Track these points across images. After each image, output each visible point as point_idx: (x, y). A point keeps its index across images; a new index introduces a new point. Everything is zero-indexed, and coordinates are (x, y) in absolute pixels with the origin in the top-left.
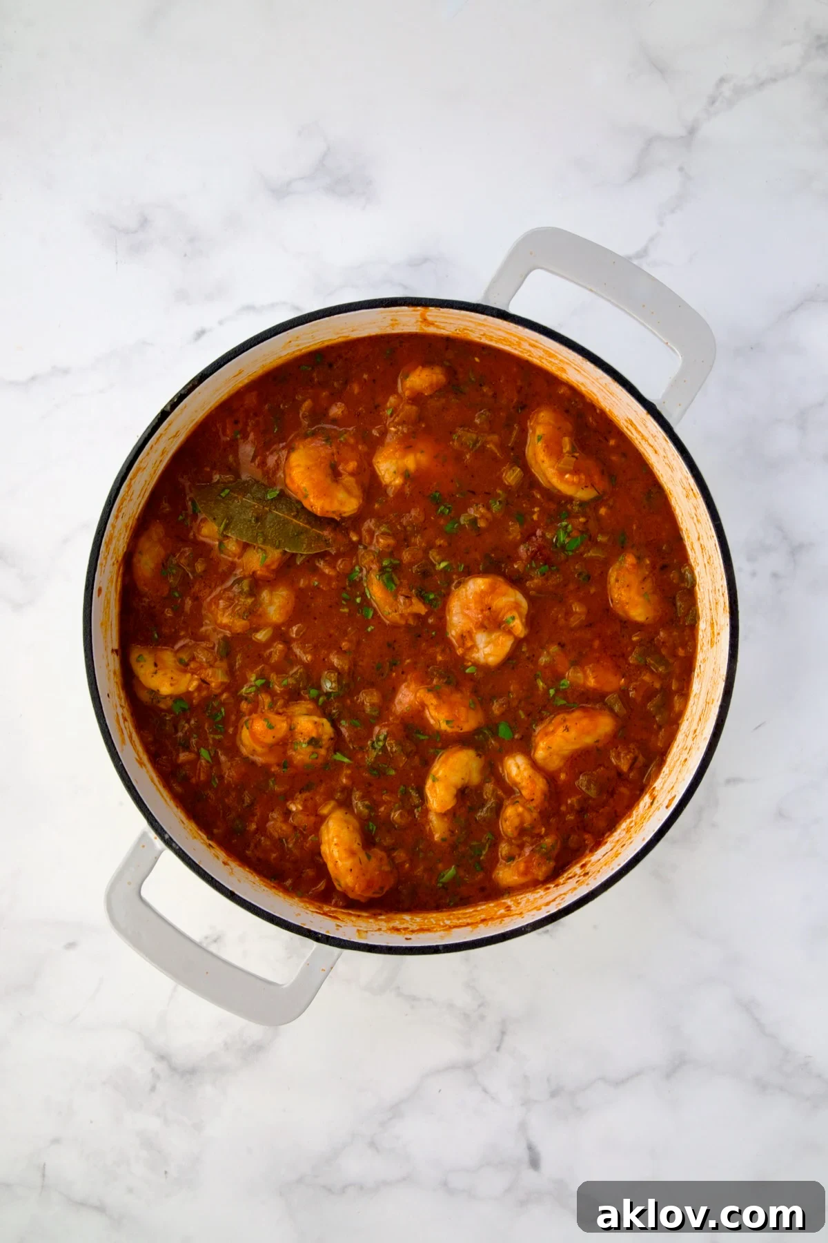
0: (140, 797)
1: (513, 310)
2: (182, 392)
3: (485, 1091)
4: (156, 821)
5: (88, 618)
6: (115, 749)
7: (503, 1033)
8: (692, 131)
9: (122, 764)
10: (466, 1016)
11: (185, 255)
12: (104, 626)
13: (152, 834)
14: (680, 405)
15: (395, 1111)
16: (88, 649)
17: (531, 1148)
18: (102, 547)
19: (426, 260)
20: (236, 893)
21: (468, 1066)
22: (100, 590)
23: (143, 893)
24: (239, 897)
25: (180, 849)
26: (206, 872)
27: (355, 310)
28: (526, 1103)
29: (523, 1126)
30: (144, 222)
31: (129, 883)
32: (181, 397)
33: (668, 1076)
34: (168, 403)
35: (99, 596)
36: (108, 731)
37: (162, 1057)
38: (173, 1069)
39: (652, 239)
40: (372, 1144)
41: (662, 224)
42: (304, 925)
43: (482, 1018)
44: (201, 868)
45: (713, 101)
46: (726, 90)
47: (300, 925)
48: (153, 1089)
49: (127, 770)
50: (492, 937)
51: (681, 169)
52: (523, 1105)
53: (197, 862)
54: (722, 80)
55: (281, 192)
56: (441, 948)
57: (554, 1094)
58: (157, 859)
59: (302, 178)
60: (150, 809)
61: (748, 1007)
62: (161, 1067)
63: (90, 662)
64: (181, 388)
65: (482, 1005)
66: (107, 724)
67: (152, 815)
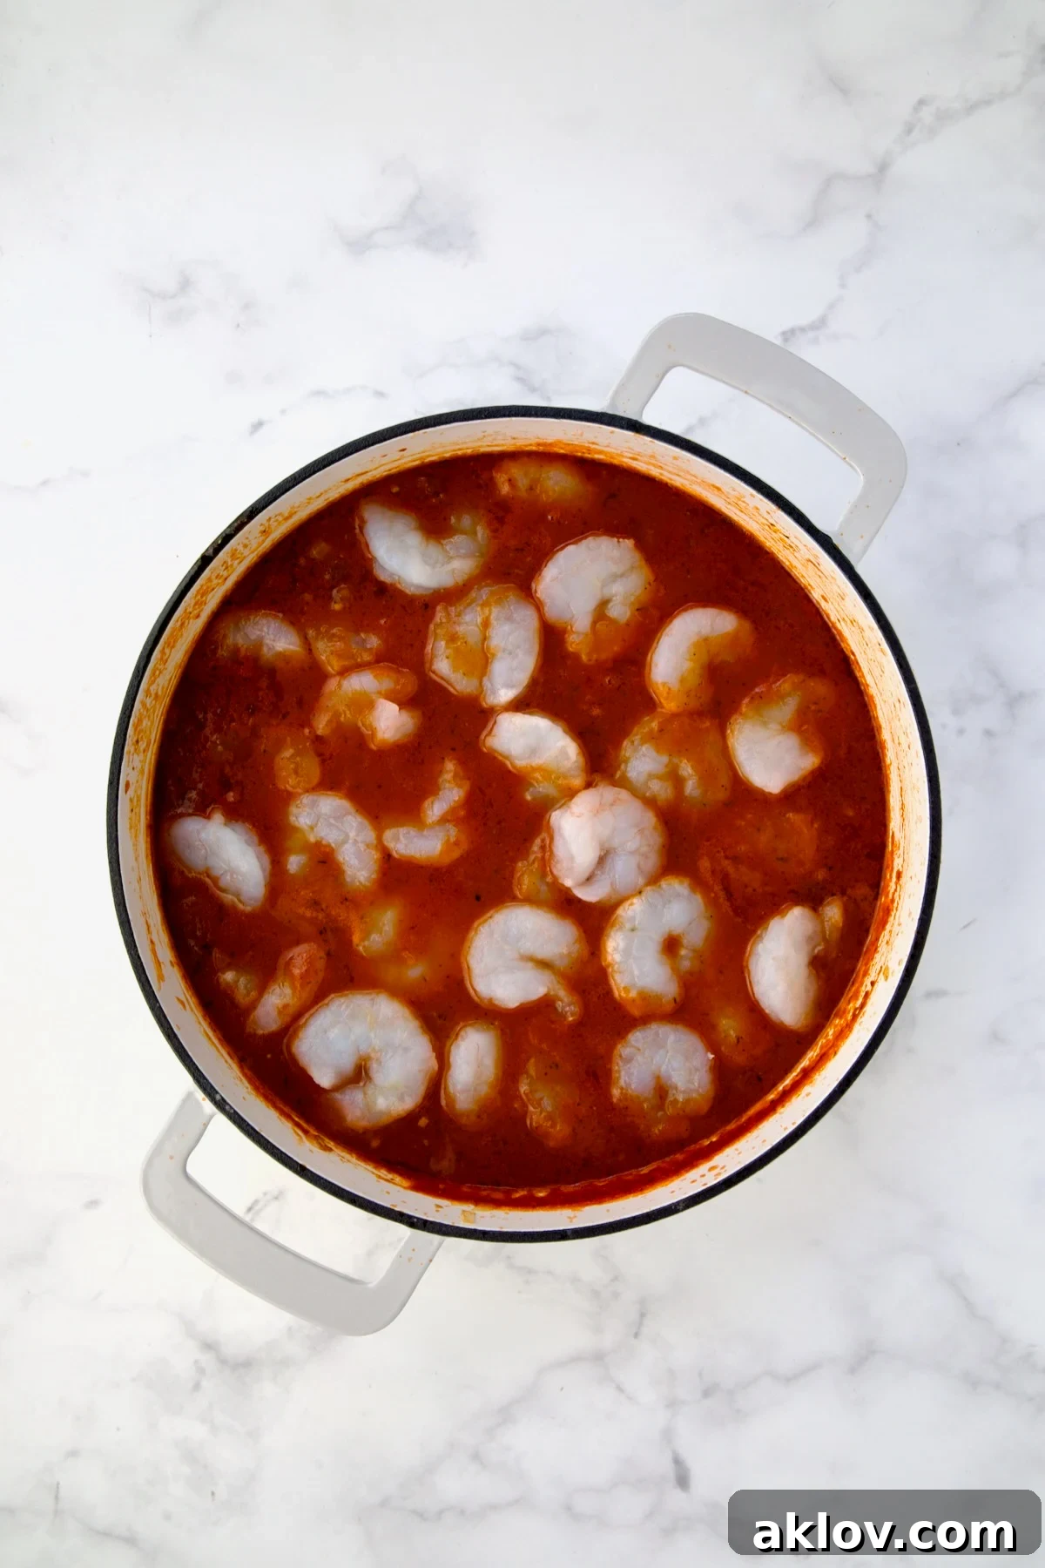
0: (183, 1047)
1: (648, 419)
2: (228, 532)
3: (620, 1389)
4: (205, 1078)
5: (113, 821)
6: (151, 986)
7: (643, 1315)
8: (883, 168)
9: (160, 1007)
10: (596, 1294)
11: (238, 326)
12: (133, 830)
13: (200, 1095)
14: (862, 537)
15: (505, 1414)
16: (114, 860)
17: (678, 1462)
18: (129, 731)
19: (543, 332)
20: (308, 1167)
21: (598, 1357)
22: (127, 785)
23: (189, 1170)
24: (312, 1172)
25: (235, 1112)
26: (268, 1142)
27: (446, 423)
28: (672, 1404)
29: (668, 1435)
30: (185, 284)
31: (171, 1158)
32: (226, 538)
33: (853, 1370)
34: (211, 545)
35: (126, 792)
36: (142, 963)
37: (209, 1346)
38: (223, 1361)
39: (831, 307)
40: (476, 1457)
41: (843, 286)
42: (395, 1206)
43: (616, 1295)
44: (262, 1136)
45: (909, 130)
46: (927, 114)
47: (389, 1206)
48: (197, 1386)
49: (166, 1013)
50: (634, 1218)
51: (869, 216)
52: (667, 1406)
53: (257, 1129)
54: (922, 102)
55: (359, 245)
56: (569, 1233)
57: (707, 1393)
58: (206, 1125)
59: (387, 228)
60: (197, 1063)
61: (954, 1282)
62: (207, 1359)
63: (117, 878)
64: (227, 525)
65: (615, 1279)
66: (141, 955)
67: (199, 1070)
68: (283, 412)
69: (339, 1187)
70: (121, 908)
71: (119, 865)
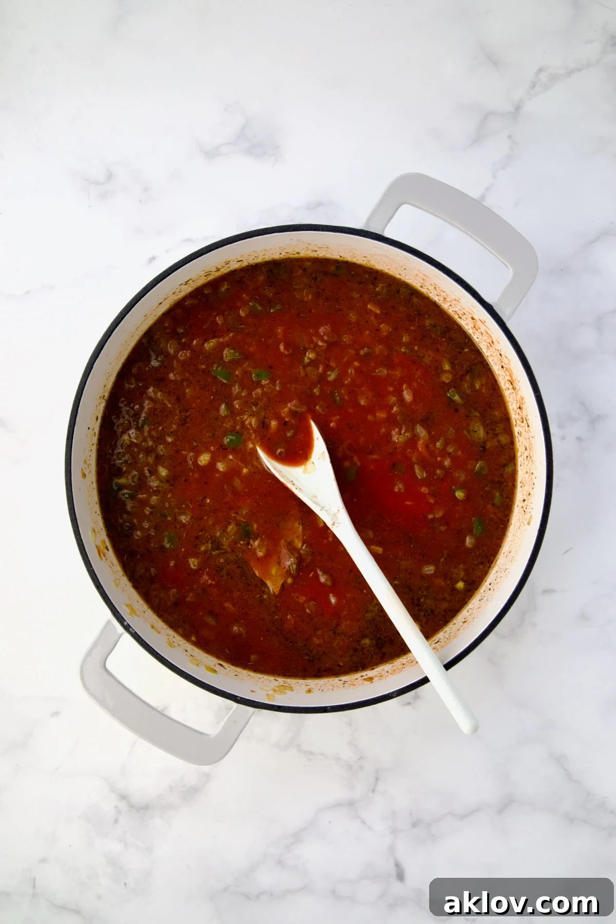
1: (387, 234)
3: (363, 822)
4: (118, 611)
6: (88, 558)
7: (377, 779)
8: (518, 108)
10: (350, 767)
11: (141, 201)
13: (115, 622)
14: (511, 306)
15: (297, 837)
17: (398, 865)
19: (319, 204)
20: (177, 666)
21: (351, 804)
23: (108, 666)
24: (179, 669)
25: (136, 633)
26: (154, 650)
28: (394, 831)
29: (392, 849)
30: (110, 176)
31: (97, 658)
33: (500, 811)
37: (123, 797)
38: (132, 806)
39: (488, 189)
40: (280, 862)
41: (494, 177)
43: (361, 768)
44: (149, 645)
45: (533, 86)
46: (544, 77)
48: (116, 821)
49: (97, 574)
51: (510, 137)
52: (392, 833)
54: (541, 70)
55: (211, 154)
56: (329, 708)
57: (415, 825)
58: (118, 640)
59: (227, 144)
61: (560, 760)
62: (123, 806)
63: (70, 493)
65: (361, 758)
66: (83, 539)
67: (115, 608)
68: (167, 251)
69: (195, 678)
70: (72, 511)
71: (71, 486)
